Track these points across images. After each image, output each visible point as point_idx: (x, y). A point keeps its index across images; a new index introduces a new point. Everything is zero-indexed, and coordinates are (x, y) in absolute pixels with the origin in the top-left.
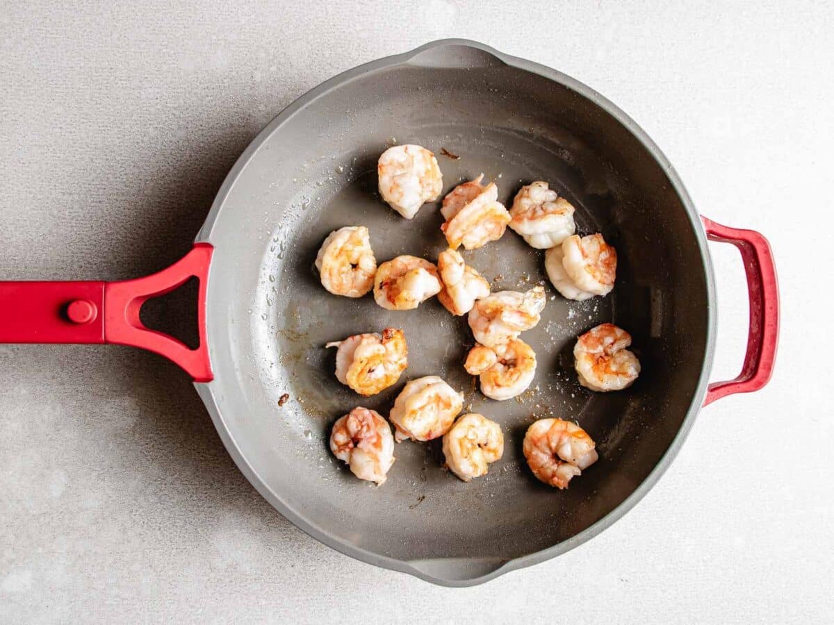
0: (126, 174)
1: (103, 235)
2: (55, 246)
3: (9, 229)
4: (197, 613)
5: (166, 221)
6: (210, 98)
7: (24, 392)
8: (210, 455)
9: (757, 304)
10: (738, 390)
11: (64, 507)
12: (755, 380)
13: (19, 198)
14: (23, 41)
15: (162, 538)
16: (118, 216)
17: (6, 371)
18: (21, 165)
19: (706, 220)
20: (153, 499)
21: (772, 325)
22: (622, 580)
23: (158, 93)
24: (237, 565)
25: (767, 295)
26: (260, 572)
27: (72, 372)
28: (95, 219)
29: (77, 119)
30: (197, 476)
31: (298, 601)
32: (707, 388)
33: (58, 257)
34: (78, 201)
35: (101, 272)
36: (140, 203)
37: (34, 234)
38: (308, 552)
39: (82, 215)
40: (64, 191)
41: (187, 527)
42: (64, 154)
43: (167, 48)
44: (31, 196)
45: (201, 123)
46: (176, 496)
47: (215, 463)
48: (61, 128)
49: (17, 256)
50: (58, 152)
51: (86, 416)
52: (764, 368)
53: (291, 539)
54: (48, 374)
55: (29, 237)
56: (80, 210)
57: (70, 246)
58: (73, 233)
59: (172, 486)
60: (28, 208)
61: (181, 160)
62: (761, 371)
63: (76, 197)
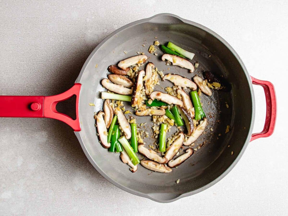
0: (42, 54)
1: (35, 75)
2: (18, 79)
3: (2, 74)
4: (68, 205)
5: (56, 70)
6: (71, 28)
7: (8, 130)
8: (72, 151)
9: (269, 107)
10: (262, 136)
11: (22, 169)
12: (268, 133)
13: (6, 63)
14: (6, 8)
15: (56, 180)
16: (40, 69)
17: (2, 122)
18: (6, 51)
19: (252, 77)
20: (53, 166)
21: (274, 114)
22: (214, 194)
23: (53, 26)
24: (82, 189)
25: (272, 104)
26: (89, 191)
27: (24, 123)
28: (32, 70)
29: (25, 35)
30: (68, 159)
31: (103, 201)
32: (251, 135)
33: (19, 83)
34: (26, 64)
35: (34, 88)
36: (47, 64)
37: (11, 75)
38: (106, 184)
39: (27, 69)
40: (21, 60)
41: (64, 176)
42: (21, 47)
43: (56, 10)
44: (10, 62)
45: (68, 36)
46: (61, 165)
47: (74, 154)
48: (20, 38)
49: (5, 83)
50: (19, 47)
51: (29, 138)
52: (271, 129)
53: (100, 180)
54: (16, 124)
55: (9, 76)
56: (27, 67)
57: (23, 79)
58: (24, 75)
59: (59, 162)
60: (8, 66)
61: (61, 50)
62: (270, 130)
63: (25, 63)
